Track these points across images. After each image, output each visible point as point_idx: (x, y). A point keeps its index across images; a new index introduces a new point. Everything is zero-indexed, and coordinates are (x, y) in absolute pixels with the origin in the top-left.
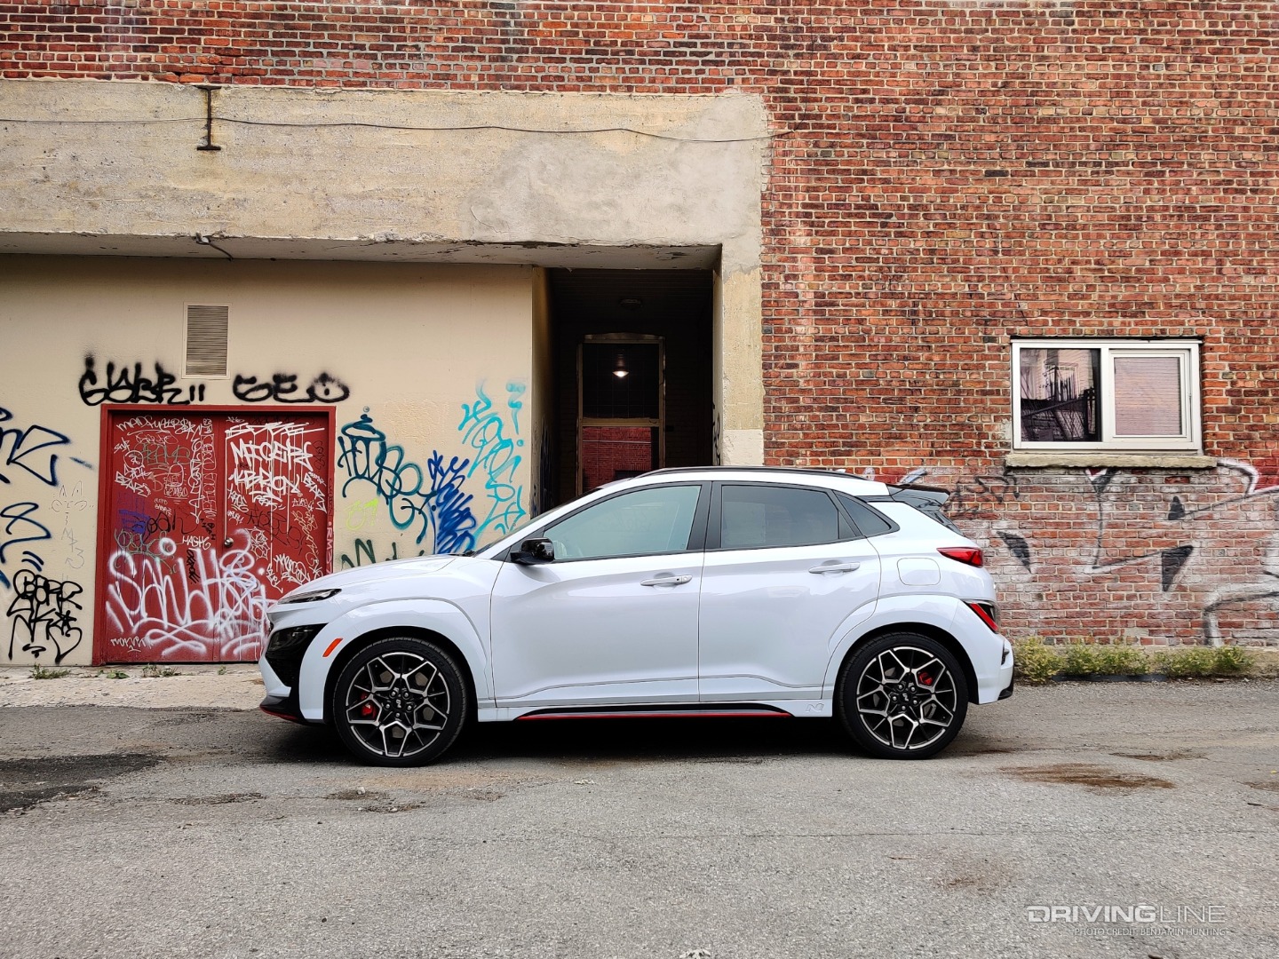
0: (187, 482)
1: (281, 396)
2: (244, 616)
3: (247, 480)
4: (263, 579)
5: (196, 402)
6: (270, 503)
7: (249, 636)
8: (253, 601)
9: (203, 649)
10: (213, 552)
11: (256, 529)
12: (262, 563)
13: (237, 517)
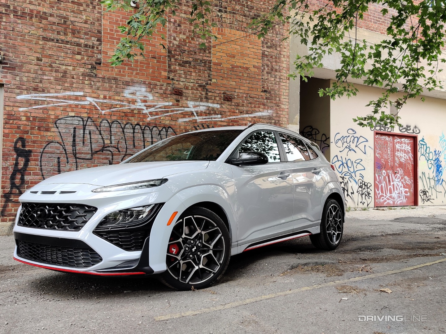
0: (388, 154)
1: (408, 131)
2: (399, 193)
3: (399, 154)
4: (402, 183)
5: (392, 132)
6: (403, 161)
7: (400, 199)
8: (401, 189)
9: (392, 203)
10: (393, 175)
11: (401, 169)
12: (402, 178)
13: (397, 165)
